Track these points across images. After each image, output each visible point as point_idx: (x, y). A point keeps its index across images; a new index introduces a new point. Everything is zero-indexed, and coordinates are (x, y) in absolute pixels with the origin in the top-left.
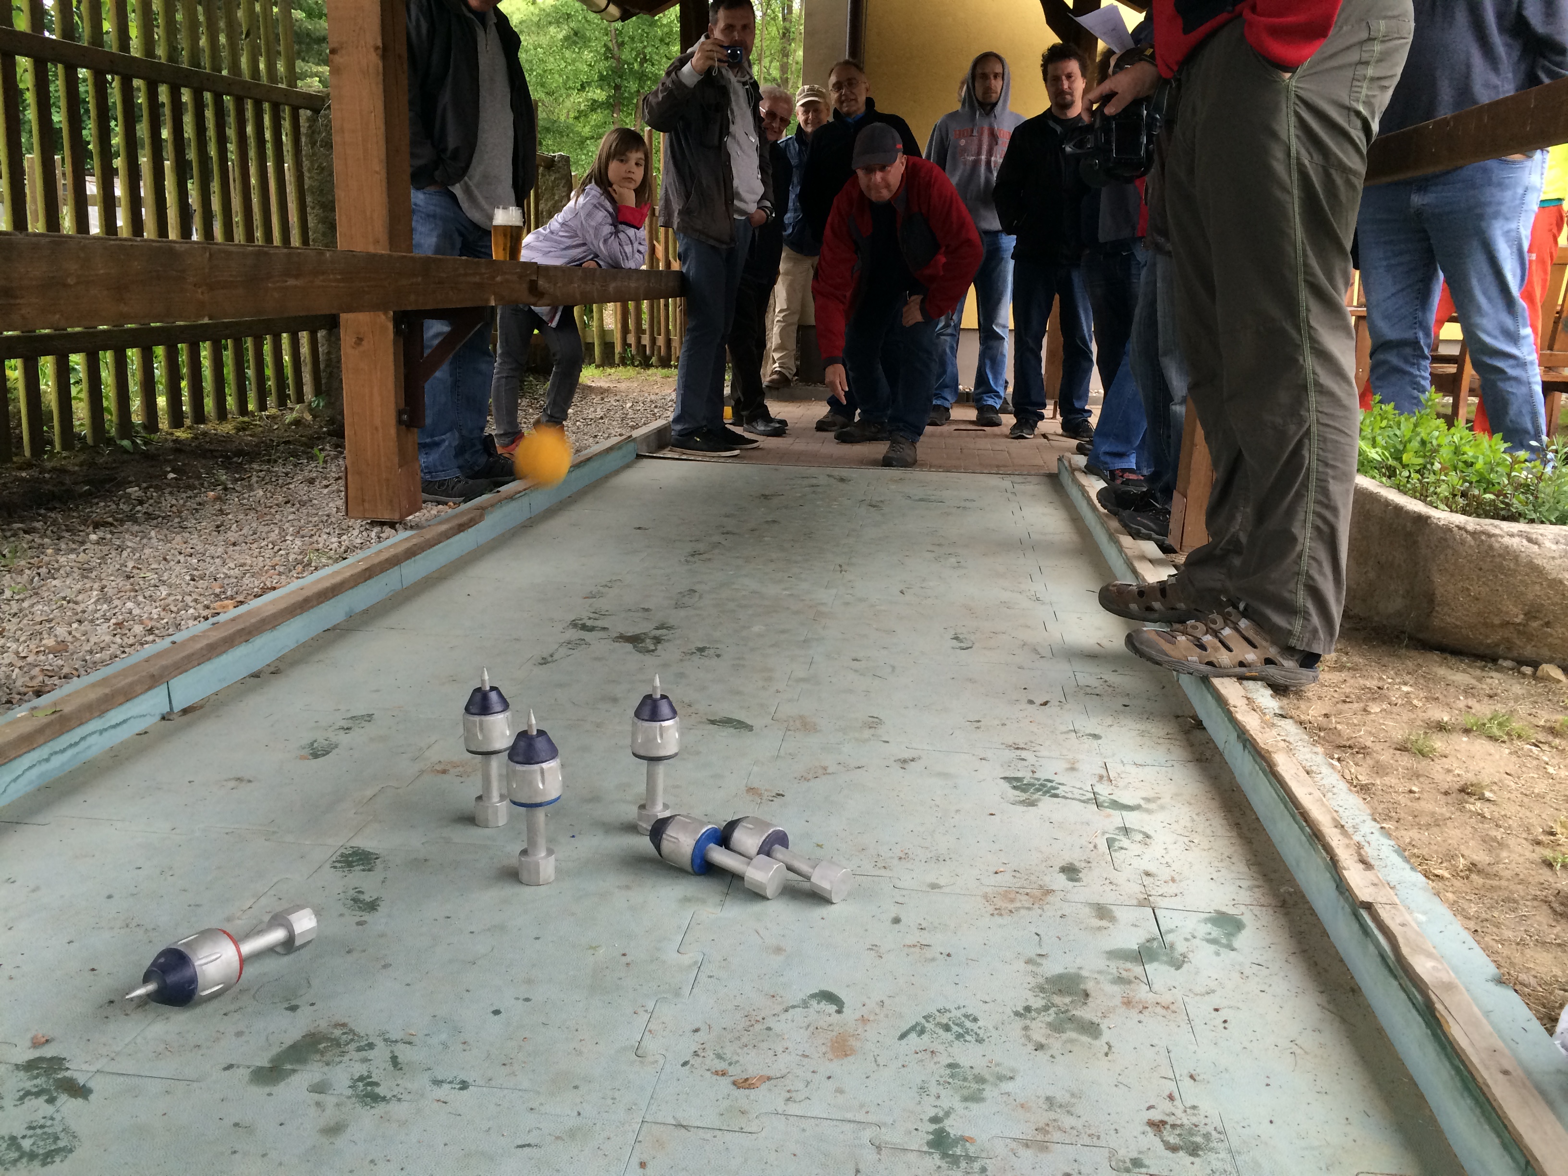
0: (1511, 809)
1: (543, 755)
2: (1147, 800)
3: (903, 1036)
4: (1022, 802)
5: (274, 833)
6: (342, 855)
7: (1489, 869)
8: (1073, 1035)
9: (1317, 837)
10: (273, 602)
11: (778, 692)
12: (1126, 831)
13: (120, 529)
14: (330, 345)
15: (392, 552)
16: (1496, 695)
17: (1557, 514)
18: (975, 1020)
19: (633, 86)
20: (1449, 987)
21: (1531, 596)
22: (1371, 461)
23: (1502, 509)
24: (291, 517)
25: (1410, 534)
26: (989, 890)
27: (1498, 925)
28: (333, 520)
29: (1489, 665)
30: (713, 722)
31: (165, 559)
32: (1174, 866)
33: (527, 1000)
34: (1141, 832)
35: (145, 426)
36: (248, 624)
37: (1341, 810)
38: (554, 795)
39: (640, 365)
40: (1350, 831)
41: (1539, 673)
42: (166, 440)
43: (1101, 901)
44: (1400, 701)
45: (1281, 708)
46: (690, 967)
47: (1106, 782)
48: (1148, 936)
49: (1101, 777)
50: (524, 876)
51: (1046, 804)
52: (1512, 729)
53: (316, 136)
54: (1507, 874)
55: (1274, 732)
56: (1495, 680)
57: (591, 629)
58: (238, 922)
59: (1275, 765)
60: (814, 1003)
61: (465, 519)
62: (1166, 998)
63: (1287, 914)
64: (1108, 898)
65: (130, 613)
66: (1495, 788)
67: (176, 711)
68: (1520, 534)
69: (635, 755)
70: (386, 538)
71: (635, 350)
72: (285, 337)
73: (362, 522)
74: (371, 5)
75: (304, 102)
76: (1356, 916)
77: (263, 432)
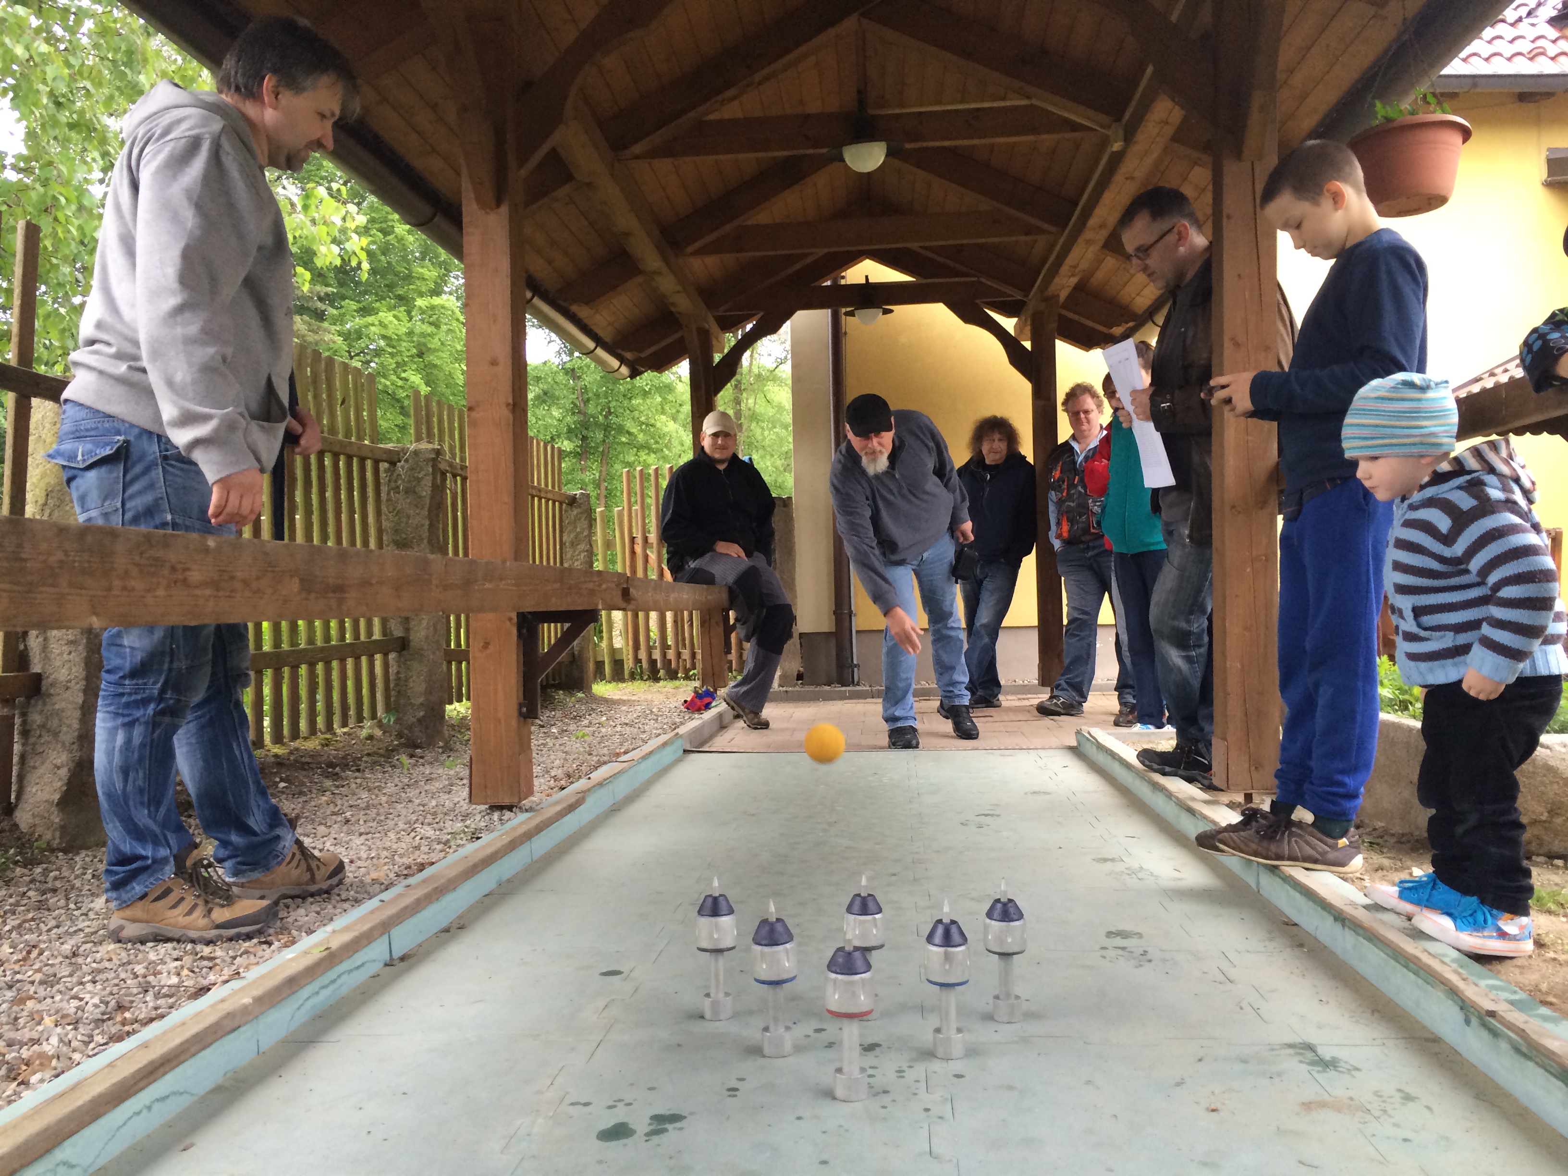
5: (538, 1035)
9: (1432, 976)
14: (399, 666)
15: (523, 828)
21: (1551, 795)
36: (437, 884)
39: (649, 678)
42: (267, 755)
43: (1263, 1043)
46: (944, 1100)
49: (1224, 962)
53: (393, 484)
61: (573, 800)
64: (1267, 1041)
67: (395, 958)
70: (509, 819)
71: (645, 664)
72: (364, 659)
73: (483, 807)
74: (504, 371)
75: (385, 457)
76: (1484, 1025)
77: (343, 747)
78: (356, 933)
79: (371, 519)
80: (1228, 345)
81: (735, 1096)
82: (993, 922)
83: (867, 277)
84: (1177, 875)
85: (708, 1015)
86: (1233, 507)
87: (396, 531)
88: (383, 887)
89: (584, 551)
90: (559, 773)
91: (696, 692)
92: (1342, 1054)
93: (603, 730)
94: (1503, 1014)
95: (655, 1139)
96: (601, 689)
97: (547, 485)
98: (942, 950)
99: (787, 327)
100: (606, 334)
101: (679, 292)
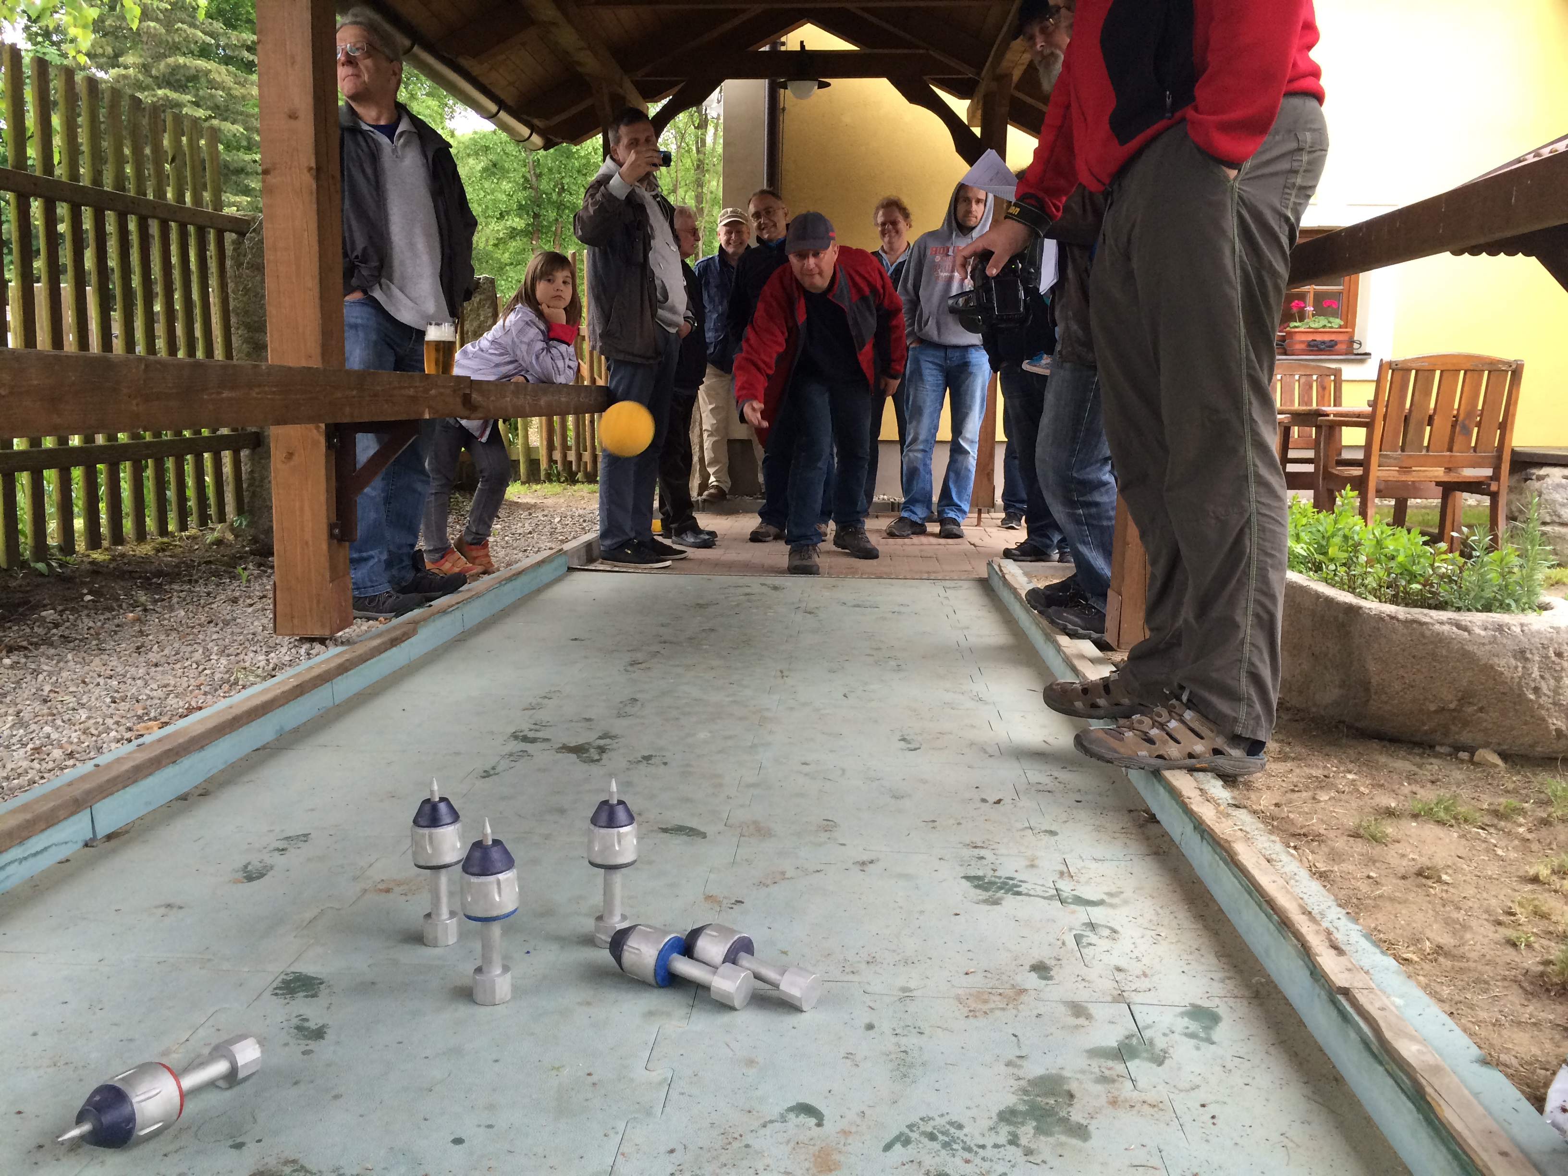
0: (1470, 891)
1: (499, 865)
2: (1110, 894)
3: (888, 1147)
4: (986, 901)
5: (209, 960)
6: (284, 982)
7: (1455, 952)
8: (1063, 1138)
9: (1285, 924)
10: (201, 721)
11: (729, 797)
12: (1092, 926)
13: (35, 653)
14: (253, 464)
15: (324, 667)
16: (1438, 780)
17: (1483, 602)
18: (960, 1127)
19: (552, 215)
20: (1437, 1069)
21: (1463, 682)
22: (1296, 556)
23: (1430, 598)
24: (215, 636)
25: (1343, 625)
26: (961, 992)
27: (1472, 1007)
28: (260, 638)
29: (1428, 752)
30: (665, 830)
31: (84, 682)
32: (1145, 960)
33: (490, 1126)
34: (1107, 927)
35: (61, 549)
36: (175, 744)
37: (1305, 897)
38: (510, 908)
39: (566, 480)
40: (1318, 917)
41: (1476, 758)
42: (83, 562)
43: (1076, 999)
44: (1347, 789)
45: (1234, 798)
46: (660, 1083)
47: (1067, 879)
48: (1127, 1033)
49: (1062, 874)
50: (479, 996)
51: (1010, 902)
52: (1458, 814)
53: (242, 258)
54: (1474, 955)
55: (1230, 822)
56: (1434, 766)
57: (533, 741)
58: (175, 1056)
59: (1236, 854)
60: (792, 1116)
61: (398, 633)
62: (1151, 1097)
63: (1261, 1005)
64: (1082, 995)
65: (49, 737)
66: (1450, 871)
67: (99, 837)
68: (1451, 622)
69: (592, 864)
70: (318, 654)
72: (208, 456)
73: (291, 638)
74: (305, 126)
75: (230, 226)
76: (1334, 1003)
77: (183, 553)
83: (802, 42)
87: (246, 312)
92: (1165, 1020)
94: (1356, 994)
99: (715, 97)
100: (508, 96)
101: (581, 49)
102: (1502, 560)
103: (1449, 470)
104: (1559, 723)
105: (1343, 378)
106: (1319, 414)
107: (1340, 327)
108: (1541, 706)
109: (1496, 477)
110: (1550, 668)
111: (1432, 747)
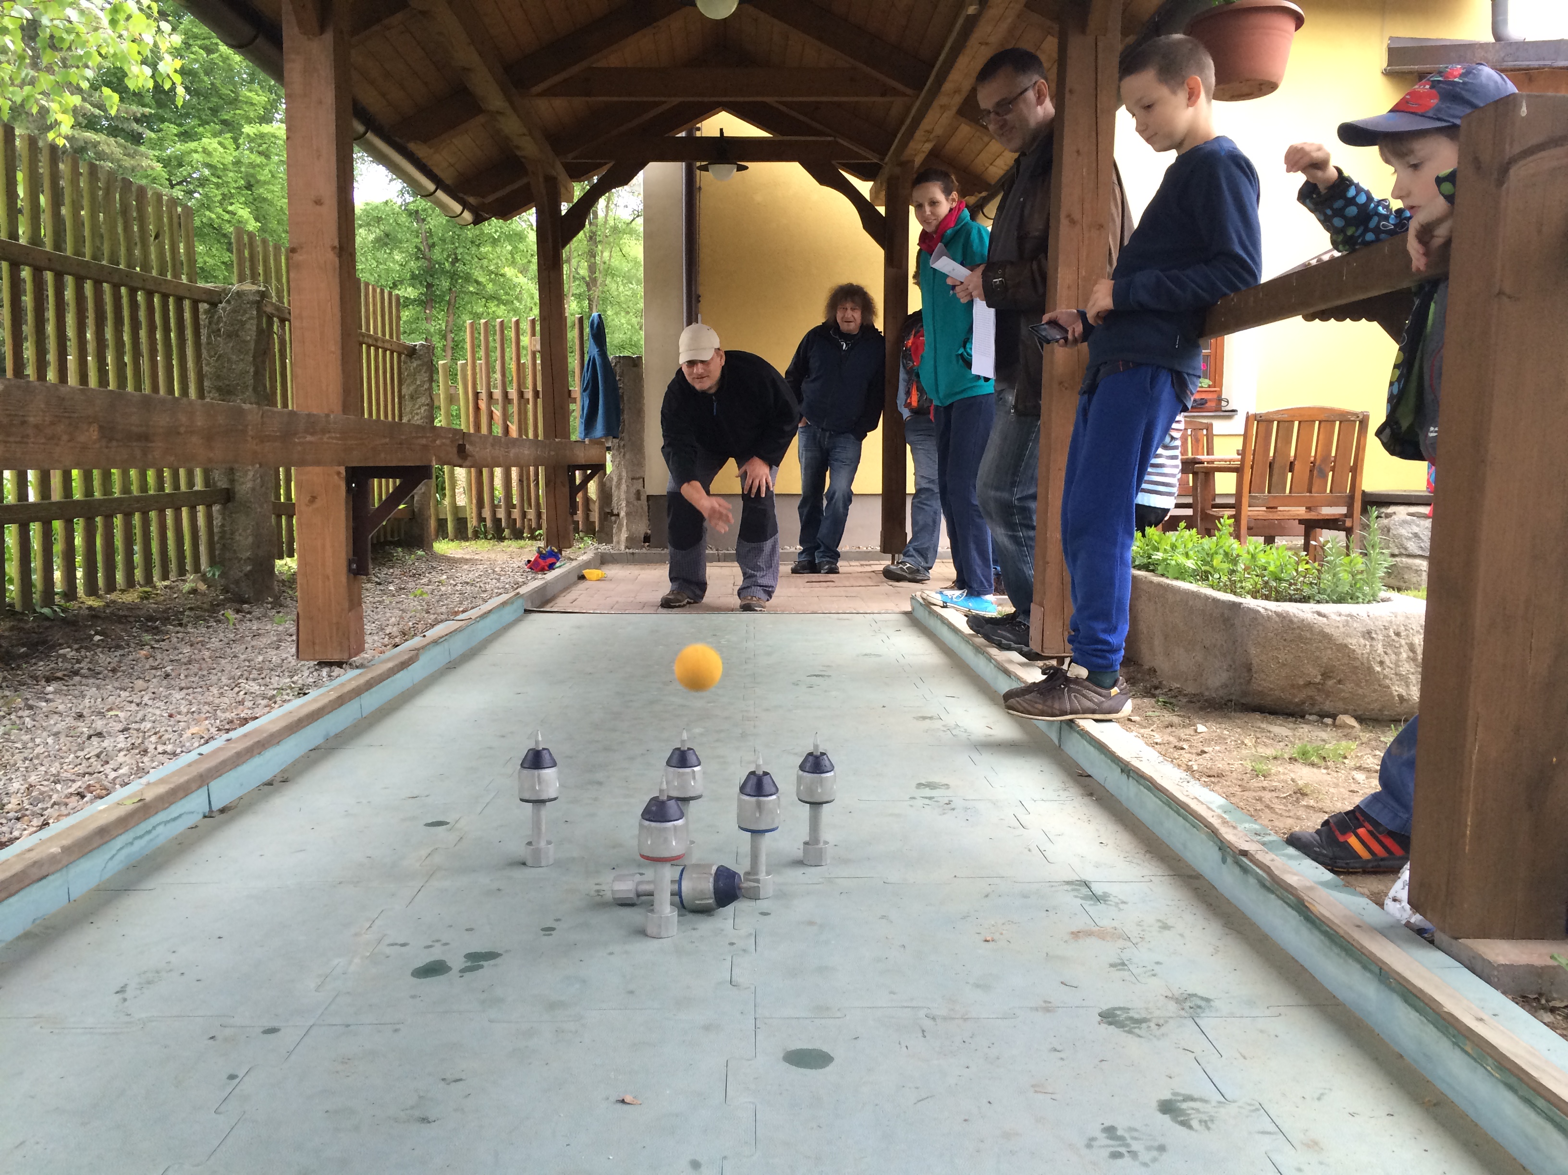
5: (359, 882)
10: (268, 724)
12: (1049, 840)
13: (71, 682)
14: (224, 519)
15: (353, 684)
17: (1337, 596)
19: (445, 284)
20: (1311, 888)
21: (1325, 660)
22: (1188, 570)
23: (1294, 594)
25: (1228, 619)
29: (1299, 720)
35: (64, 595)
36: (260, 738)
39: (493, 538)
41: (1338, 722)
42: (80, 607)
43: (1045, 881)
46: (749, 936)
48: (1086, 898)
49: (1020, 809)
51: (982, 828)
53: (214, 327)
56: (1305, 728)
61: (406, 657)
62: (1110, 929)
63: (1184, 880)
64: (1049, 878)
67: (214, 810)
68: (1313, 612)
70: (339, 676)
71: (489, 523)
72: (185, 511)
73: (312, 663)
74: (330, 212)
75: (204, 297)
76: (1237, 863)
77: (164, 601)
78: (172, 786)
79: (190, 364)
80: (1064, 222)
81: (551, 935)
82: (805, 774)
83: (721, 130)
84: (989, 731)
85: (529, 863)
86: (1061, 383)
87: (218, 377)
88: (202, 741)
89: (423, 405)
90: (395, 630)
91: (539, 552)
92: (1114, 890)
93: (443, 589)
94: (1253, 853)
95: (468, 975)
96: (442, 547)
97: (384, 334)
98: (754, 799)
99: (639, 179)
100: (447, 176)
101: (524, 135)
102: (1351, 562)
103: (1309, 509)
104: (1401, 690)
105: (1214, 433)
106: (1195, 462)
107: (1209, 386)
108: (1385, 677)
109: (1350, 515)
110: (1391, 645)
111: (1303, 717)
